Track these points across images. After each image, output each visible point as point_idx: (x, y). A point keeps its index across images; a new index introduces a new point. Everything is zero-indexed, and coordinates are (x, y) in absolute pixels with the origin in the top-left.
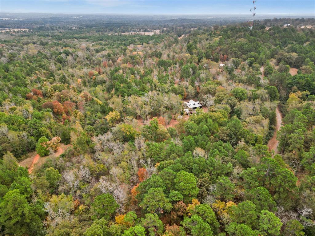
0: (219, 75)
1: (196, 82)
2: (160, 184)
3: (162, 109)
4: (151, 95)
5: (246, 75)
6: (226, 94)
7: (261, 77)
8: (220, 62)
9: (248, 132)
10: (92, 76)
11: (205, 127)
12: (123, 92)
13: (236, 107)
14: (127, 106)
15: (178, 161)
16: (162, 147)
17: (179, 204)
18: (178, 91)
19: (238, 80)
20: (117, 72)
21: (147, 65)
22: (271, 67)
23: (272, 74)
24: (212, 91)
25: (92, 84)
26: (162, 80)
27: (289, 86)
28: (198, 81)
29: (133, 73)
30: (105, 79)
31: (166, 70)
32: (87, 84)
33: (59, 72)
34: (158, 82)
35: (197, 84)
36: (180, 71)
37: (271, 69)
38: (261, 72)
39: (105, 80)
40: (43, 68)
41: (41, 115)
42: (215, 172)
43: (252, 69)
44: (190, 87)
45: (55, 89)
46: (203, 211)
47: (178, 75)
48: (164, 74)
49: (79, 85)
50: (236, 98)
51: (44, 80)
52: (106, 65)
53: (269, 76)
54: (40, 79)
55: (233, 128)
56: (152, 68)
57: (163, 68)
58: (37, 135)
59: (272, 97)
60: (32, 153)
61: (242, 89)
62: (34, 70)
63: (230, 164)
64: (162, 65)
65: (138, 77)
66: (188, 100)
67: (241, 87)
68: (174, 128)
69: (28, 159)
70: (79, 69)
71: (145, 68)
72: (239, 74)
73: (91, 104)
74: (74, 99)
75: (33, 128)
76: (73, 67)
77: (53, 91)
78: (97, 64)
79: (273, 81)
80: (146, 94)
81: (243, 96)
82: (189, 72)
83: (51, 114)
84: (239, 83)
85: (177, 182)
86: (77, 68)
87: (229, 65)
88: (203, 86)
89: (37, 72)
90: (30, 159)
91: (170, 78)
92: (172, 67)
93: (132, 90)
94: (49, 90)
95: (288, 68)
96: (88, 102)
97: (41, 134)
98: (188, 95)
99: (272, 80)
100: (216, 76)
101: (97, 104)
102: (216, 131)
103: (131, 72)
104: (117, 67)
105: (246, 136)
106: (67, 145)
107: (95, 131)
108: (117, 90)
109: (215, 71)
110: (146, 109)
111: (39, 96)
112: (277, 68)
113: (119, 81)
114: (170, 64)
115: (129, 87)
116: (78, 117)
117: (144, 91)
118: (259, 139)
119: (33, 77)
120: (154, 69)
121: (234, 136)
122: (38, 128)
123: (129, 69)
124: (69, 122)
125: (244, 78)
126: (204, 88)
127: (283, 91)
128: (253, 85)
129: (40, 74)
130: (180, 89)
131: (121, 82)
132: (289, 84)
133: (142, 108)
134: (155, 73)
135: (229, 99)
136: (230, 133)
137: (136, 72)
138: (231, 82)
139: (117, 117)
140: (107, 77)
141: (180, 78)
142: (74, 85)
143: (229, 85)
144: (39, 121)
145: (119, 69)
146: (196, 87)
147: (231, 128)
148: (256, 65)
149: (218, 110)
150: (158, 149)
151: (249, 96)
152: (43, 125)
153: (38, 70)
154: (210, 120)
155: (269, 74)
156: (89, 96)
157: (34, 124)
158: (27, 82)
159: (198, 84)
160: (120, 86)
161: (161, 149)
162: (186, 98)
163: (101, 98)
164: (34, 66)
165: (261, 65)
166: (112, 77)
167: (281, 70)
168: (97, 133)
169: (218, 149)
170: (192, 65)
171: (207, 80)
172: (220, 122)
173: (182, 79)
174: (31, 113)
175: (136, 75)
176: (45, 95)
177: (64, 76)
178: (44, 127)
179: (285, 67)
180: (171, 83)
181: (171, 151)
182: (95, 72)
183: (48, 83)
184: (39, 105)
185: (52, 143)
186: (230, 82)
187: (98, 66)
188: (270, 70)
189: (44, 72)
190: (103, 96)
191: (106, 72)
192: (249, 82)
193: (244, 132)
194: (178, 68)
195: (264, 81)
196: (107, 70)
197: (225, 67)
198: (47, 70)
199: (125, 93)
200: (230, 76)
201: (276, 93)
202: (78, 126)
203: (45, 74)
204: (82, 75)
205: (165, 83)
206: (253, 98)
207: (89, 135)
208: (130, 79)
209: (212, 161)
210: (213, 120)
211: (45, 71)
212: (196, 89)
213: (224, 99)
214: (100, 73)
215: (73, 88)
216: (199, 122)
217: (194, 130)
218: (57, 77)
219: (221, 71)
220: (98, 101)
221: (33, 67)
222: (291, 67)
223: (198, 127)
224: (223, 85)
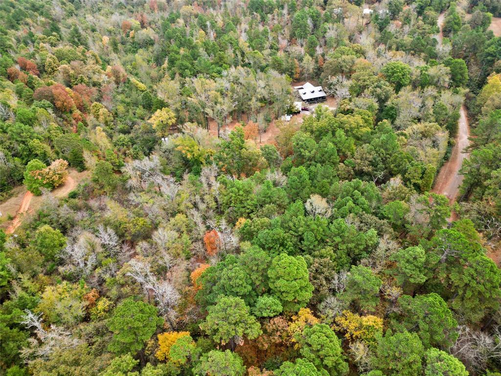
0: (360, 32)
1: (318, 48)
2: (241, 282)
3: (254, 104)
4: (235, 74)
5: (412, 33)
6: (371, 75)
7: (438, 37)
8: (364, 5)
9: (407, 158)
10: (128, 30)
11: (331, 145)
12: (183, 68)
13: (389, 103)
14: (189, 98)
15: (278, 222)
16: (249, 189)
17: (274, 324)
18: (285, 65)
19: (396, 43)
20: (174, 23)
21: (229, 9)
22: (458, 18)
23: (459, 33)
24: (347, 68)
25: (128, 46)
26: (256, 41)
27: (489, 58)
28: (322, 43)
29: (204, 27)
30: (152, 38)
31: (263, 20)
32: (120, 46)
33: (70, 21)
34: (249, 47)
35: (319, 51)
36: (289, 24)
37: (457, 21)
38: (438, 28)
39: (151, 40)
40: (39, 12)
41: (31, 115)
42: (344, 247)
43: (423, 20)
44: (307, 57)
45: (61, 57)
46: (319, 344)
47: (286, 32)
48: (261, 28)
49: (105, 50)
50: (391, 82)
51: (40, 39)
52: (156, 6)
53: (451, 35)
54: (34, 36)
55: (382, 150)
56: (238, 15)
57: (258, 15)
58: (25, 153)
59: (456, 81)
60: (19, 187)
61: (403, 66)
62: (23, 18)
63: (373, 232)
64: (257, 10)
65: (212, 33)
66: (302, 83)
67: (399, 60)
68: (274, 147)
69: (13, 200)
70: (107, 14)
71: (226, 14)
72: (399, 32)
73: (126, 89)
74: (95, 78)
75: (17, 141)
76: (95, 10)
77: (57, 61)
78: (138, 5)
79: (459, 45)
80: (225, 73)
81: (403, 80)
82: (305, 26)
83: (50, 111)
84: (397, 50)
85: (273, 276)
86: (102, 12)
87: (381, 12)
88: (332, 56)
89: (29, 20)
90: (16, 198)
91: (271, 38)
92: (275, 15)
93: (200, 61)
94: (48, 59)
95: (488, 19)
96: (121, 84)
97: (33, 151)
98: (301, 74)
99: (457, 45)
100: (356, 34)
101: (137, 89)
102: (349, 154)
103: (199, 23)
104: (175, 12)
105: (403, 165)
106: (82, 173)
107: (133, 145)
108: (172, 62)
109: (355, 24)
110: (223, 107)
111: (31, 74)
112: (468, 17)
113: (178, 43)
114: (272, 7)
115: (195, 57)
116: (101, 118)
117: (221, 66)
118: (429, 173)
119: (22, 33)
120: (243, 17)
121: (381, 165)
122: (27, 141)
123: (196, 16)
124: (84, 127)
125: (407, 40)
126: (331, 60)
127: (474, 68)
128: (423, 54)
129: (36, 25)
130: (288, 62)
131: (181, 45)
132: (489, 54)
133: (216, 103)
134: (244, 26)
135: (377, 86)
136: (375, 159)
137: (208, 23)
138: (382, 47)
139: (170, 121)
140: (158, 33)
141: (289, 37)
142: (94, 49)
143: (379, 55)
144: (27, 127)
145: (178, 17)
146: (317, 57)
147: (377, 149)
148: (430, 13)
149: (356, 109)
150: (241, 193)
151: (414, 78)
152: (35, 135)
153: (31, 16)
154: (340, 133)
155: (452, 32)
156: (122, 72)
157: (19, 134)
158: (8, 43)
159: (322, 52)
160: (178, 53)
161: (248, 192)
162: (298, 80)
163: (145, 78)
164: (22, 8)
165: (439, 12)
166: (164, 33)
167: (474, 24)
168: (136, 149)
169: (352, 196)
170: (312, 11)
171: (338, 42)
172: (359, 134)
173: (292, 40)
174: (14, 109)
175: (209, 30)
176: (42, 70)
177: (76, 31)
178: (37, 138)
179: (484, 16)
180: (271, 48)
181: (265, 197)
182: (135, 23)
183: (47, 46)
184: (28, 94)
185: (51, 172)
186: (380, 47)
187: (140, 9)
188: (456, 23)
189: (41, 21)
190: (148, 74)
191: (155, 21)
192: (415, 50)
193: (402, 158)
194: (287, 16)
195: (443, 47)
196: (157, 18)
197: (373, 16)
198: (47, 16)
199: (187, 68)
200: (381, 35)
201: (464, 73)
202: (99, 137)
203: (44, 25)
204: (110, 28)
205: (261, 49)
206: (420, 84)
207: (120, 154)
208: (198, 38)
209: (341, 227)
210: (346, 132)
211: (43, 19)
212: (317, 62)
213: (367, 85)
214: (143, 25)
215: (93, 55)
216: (319, 135)
217: (310, 152)
218: (65, 32)
219: (364, 23)
220: (137, 84)
221: (20, 10)
222: (494, 16)
223: (317, 146)
224: (367, 56)
